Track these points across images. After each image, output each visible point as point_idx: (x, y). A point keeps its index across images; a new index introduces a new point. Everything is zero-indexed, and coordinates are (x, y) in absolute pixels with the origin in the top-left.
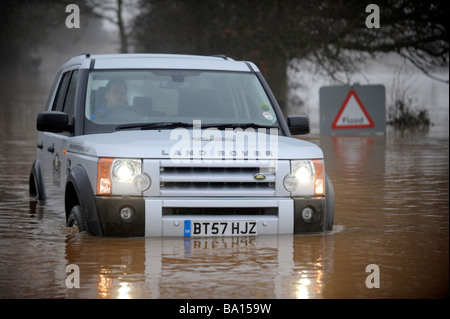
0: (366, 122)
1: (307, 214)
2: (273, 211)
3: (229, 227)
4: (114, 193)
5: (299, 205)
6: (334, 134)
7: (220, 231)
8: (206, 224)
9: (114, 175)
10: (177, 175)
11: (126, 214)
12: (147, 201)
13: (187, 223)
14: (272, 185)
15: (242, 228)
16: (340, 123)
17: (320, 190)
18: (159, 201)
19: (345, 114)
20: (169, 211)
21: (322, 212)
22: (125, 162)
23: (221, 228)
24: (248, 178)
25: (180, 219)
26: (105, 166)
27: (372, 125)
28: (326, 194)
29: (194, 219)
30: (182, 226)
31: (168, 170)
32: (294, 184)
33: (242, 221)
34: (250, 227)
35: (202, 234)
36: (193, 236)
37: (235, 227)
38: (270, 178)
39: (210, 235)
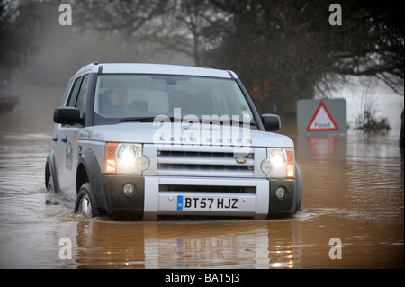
0: (332, 126)
1: (280, 193)
2: (252, 190)
3: (215, 202)
4: (118, 172)
5: (274, 185)
6: (309, 134)
7: (208, 205)
8: (196, 199)
9: (118, 156)
10: (171, 158)
11: (129, 190)
12: (146, 179)
13: (180, 199)
14: (251, 168)
15: (226, 203)
16: (313, 127)
17: (291, 174)
18: (157, 179)
19: (316, 121)
20: (164, 188)
21: (293, 192)
22: (128, 146)
23: (208, 203)
25: (175, 195)
26: (111, 149)
27: (336, 129)
28: (296, 178)
29: (185, 195)
30: (176, 200)
31: (164, 153)
32: (270, 168)
33: (226, 197)
34: (232, 202)
35: (192, 208)
36: (185, 209)
37: (220, 203)
38: (249, 162)
39: (199, 209)
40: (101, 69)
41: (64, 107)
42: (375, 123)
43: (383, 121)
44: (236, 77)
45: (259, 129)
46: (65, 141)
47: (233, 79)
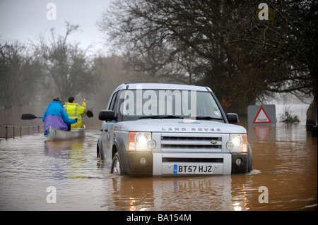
0: (268, 120)
1: (238, 162)
2: (221, 160)
3: (198, 168)
4: (137, 150)
5: (235, 157)
6: (254, 125)
7: (193, 170)
8: (185, 167)
9: (137, 140)
10: (170, 141)
11: (143, 161)
12: (154, 154)
13: (175, 166)
14: (220, 147)
15: (204, 169)
16: (257, 121)
17: (245, 150)
18: (160, 154)
19: (258, 117)
20: (166, 160)
21: (246, 161)
22: (143, 134)
23: (193, 169)
24: (208, 143)
25: (172, 164)
26: (132, 136)
27: (270, 122)
28: (248, 152)
29: (179, 164)
30: (173, 167)
31: (165, 138)
32: (232, 146)
33: (204, 165)
34: (208, 168)
35: (183, 172)
36: (178, 173)
37: (201, 169)
38: (219, 143)
39: (187, 172)
40: (127, 87)
41: (107, 110)
42: (291, 119)
43: (296, 117)
44: (210, 90)
45: (225, 122)
46: (107, 131)
47: (209, 92)
